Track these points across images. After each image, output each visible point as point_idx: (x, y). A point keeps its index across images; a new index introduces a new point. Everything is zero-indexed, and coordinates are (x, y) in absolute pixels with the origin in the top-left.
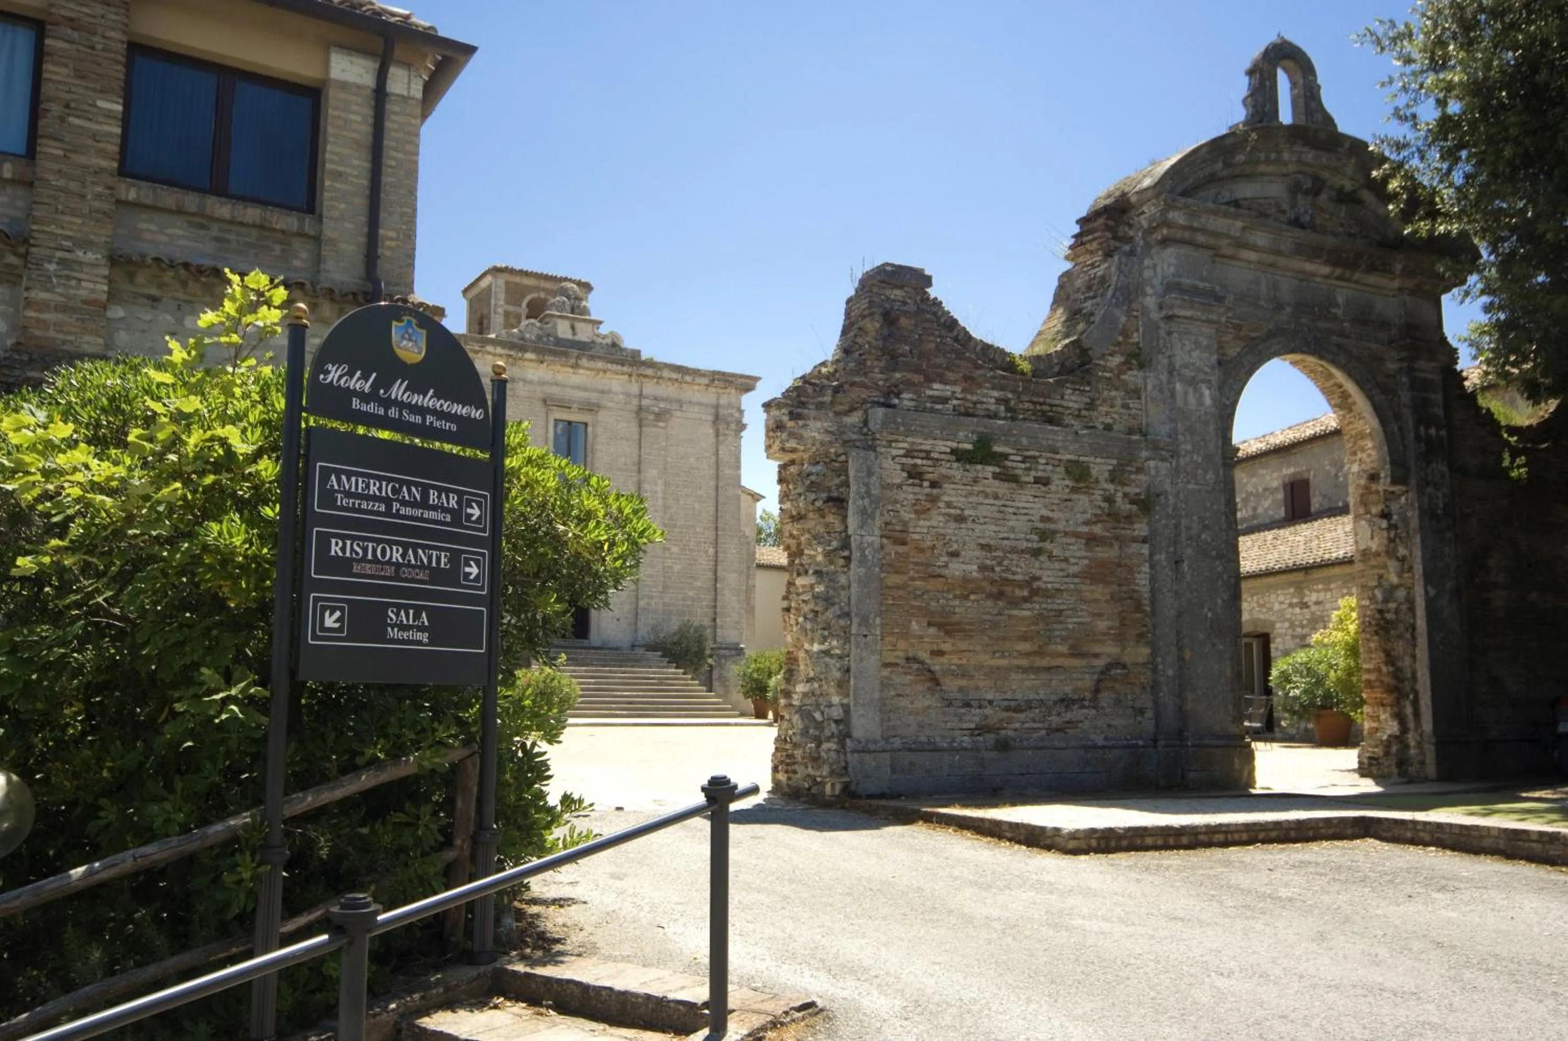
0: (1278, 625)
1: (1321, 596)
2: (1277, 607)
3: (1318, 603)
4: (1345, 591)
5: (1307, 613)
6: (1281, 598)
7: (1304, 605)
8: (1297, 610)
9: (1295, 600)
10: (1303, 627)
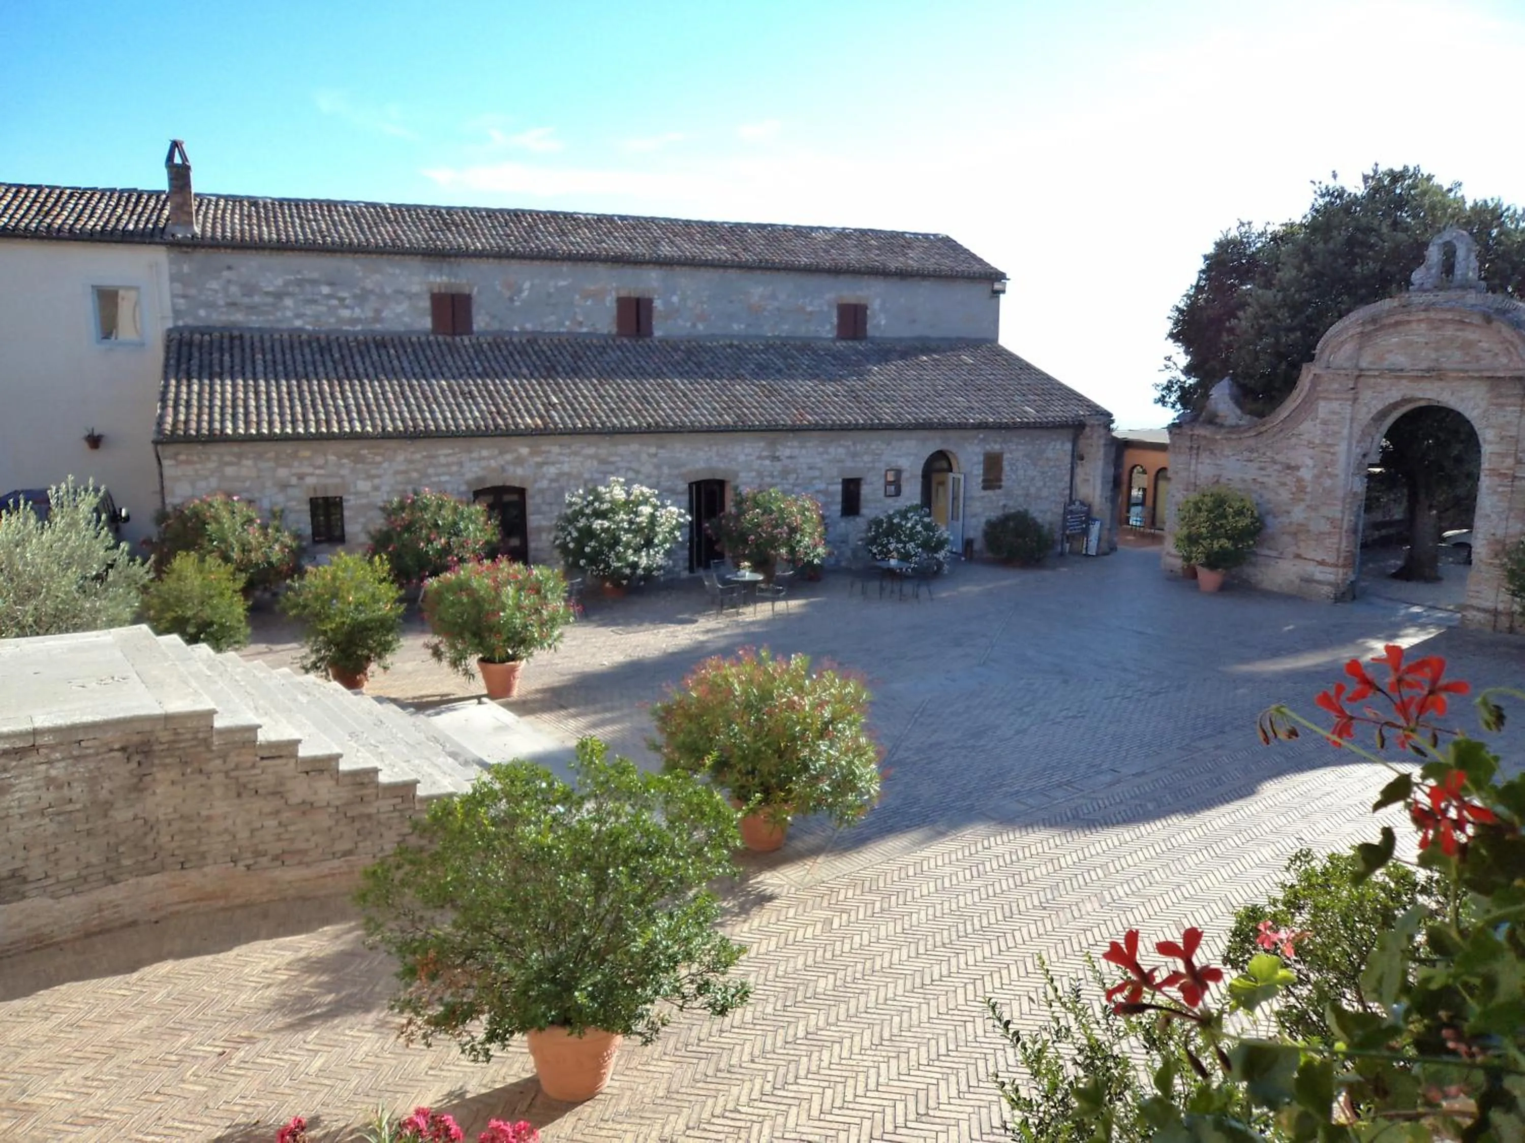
0: (742, 475)
1: (796, 452)
2: (742, 458)
3: (790, 457)
4: (821, 449)
5: (778, 465)
6: (747, 451)
7: (778, 459)
8: (767, 462)
9: (765, 453)
10: (772, 477)
